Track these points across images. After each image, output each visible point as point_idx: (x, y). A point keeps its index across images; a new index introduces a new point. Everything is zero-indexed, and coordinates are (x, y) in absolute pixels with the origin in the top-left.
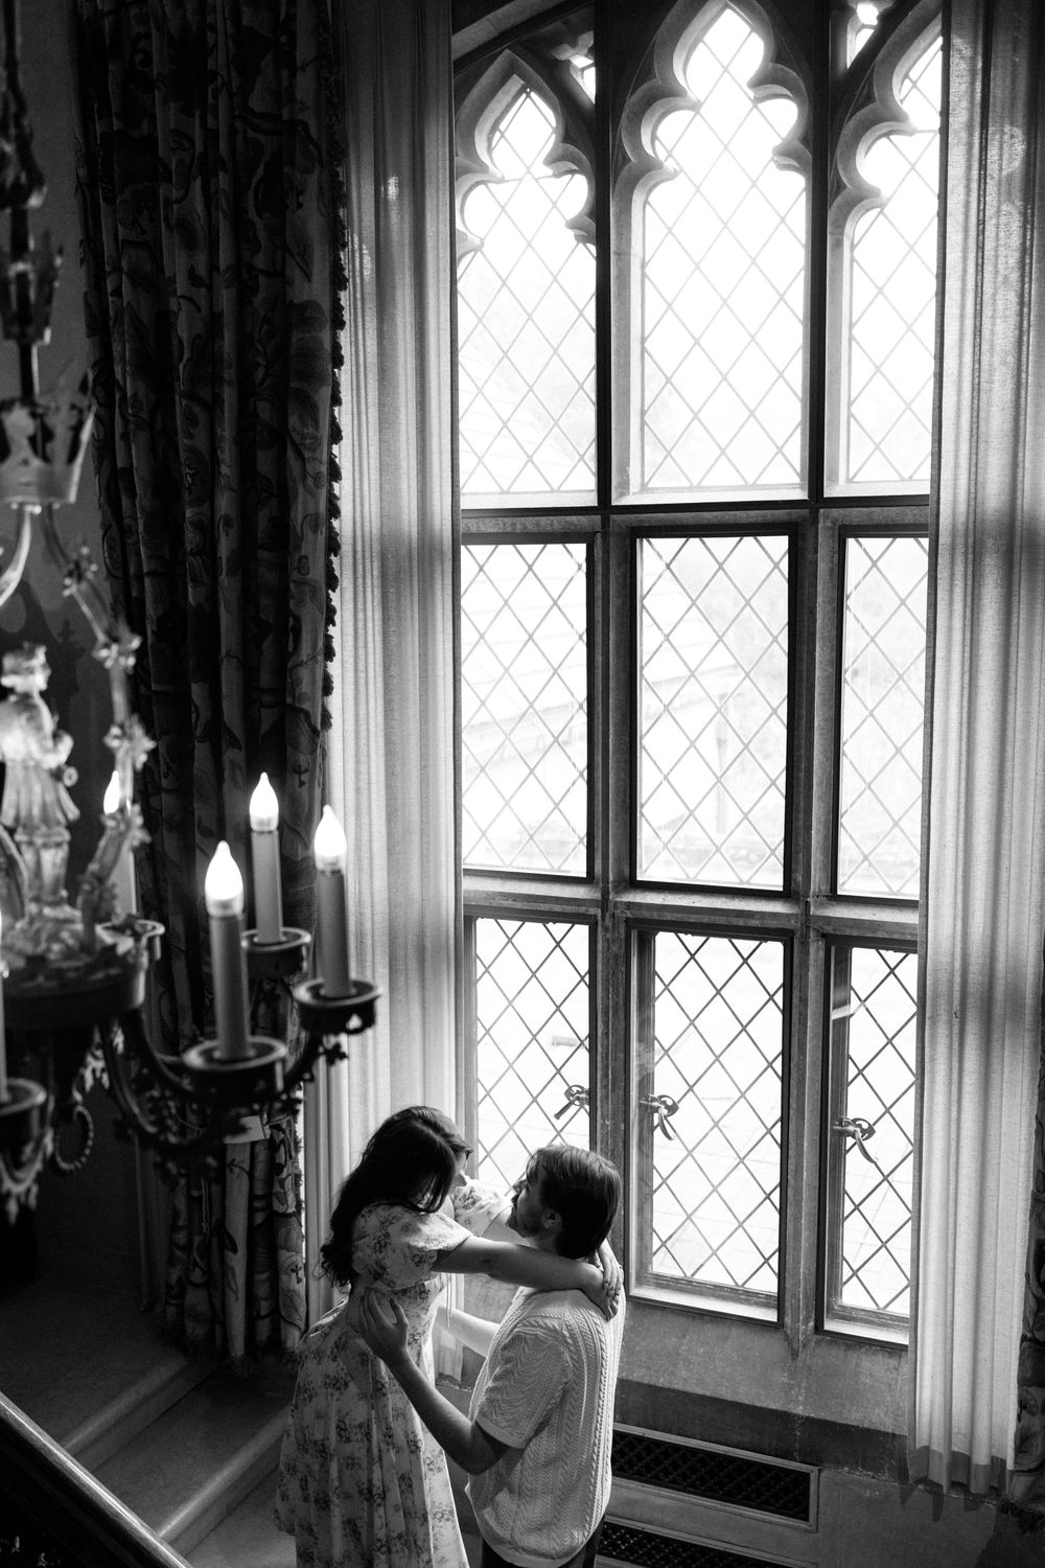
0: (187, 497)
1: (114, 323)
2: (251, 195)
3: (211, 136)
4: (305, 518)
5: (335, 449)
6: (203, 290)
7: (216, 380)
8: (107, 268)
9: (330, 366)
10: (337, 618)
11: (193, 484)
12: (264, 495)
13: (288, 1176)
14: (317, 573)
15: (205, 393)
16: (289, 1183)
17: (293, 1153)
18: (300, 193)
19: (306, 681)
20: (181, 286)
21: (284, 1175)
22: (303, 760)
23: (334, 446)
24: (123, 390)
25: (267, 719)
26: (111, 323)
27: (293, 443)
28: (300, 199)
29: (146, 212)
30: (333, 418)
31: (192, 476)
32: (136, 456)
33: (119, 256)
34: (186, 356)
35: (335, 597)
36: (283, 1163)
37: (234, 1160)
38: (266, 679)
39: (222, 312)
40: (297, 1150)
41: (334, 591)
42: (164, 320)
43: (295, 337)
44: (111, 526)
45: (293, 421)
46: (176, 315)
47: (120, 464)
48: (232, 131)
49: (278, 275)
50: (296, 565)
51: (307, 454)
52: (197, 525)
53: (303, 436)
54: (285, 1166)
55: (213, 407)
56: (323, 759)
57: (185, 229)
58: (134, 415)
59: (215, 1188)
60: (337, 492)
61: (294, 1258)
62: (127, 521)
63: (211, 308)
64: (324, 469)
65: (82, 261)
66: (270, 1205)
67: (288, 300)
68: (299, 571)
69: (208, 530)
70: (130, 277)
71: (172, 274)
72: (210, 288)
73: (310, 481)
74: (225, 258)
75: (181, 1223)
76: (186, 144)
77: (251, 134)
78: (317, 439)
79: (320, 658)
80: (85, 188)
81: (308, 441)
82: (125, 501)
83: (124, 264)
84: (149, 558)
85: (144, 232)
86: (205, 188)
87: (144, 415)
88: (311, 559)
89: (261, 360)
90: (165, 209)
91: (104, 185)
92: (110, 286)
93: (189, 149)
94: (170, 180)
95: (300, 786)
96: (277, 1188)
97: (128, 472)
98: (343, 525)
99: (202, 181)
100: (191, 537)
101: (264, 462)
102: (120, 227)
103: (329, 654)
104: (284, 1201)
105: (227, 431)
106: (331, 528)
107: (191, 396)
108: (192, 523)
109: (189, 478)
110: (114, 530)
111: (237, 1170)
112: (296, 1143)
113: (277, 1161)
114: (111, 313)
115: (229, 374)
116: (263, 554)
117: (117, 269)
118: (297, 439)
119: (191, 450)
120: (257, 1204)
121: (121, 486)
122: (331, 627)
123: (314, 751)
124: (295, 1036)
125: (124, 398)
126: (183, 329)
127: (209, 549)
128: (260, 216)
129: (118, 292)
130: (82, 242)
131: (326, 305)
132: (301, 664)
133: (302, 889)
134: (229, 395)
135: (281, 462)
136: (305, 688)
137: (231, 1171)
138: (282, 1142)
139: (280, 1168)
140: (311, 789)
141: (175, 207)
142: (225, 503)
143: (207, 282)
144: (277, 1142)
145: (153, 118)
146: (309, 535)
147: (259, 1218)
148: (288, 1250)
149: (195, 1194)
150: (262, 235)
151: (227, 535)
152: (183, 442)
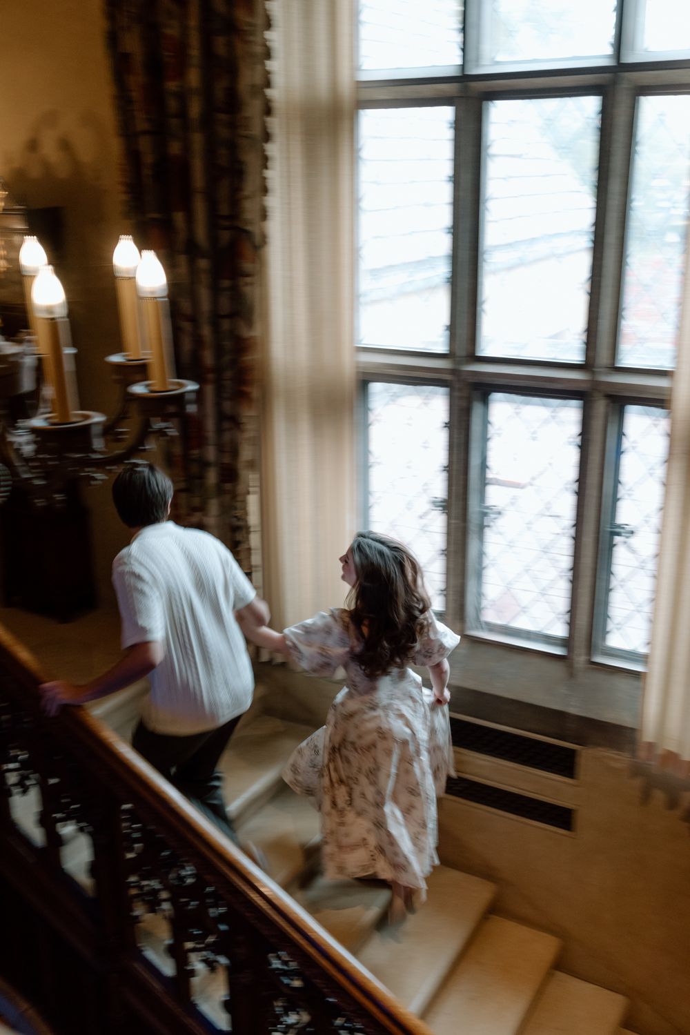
0: (168, 73)
4: (245, 87)
5: (267, 35)
10: (270, 164)
12: (219, 71)
14: (256, 131)
19: (250, 209)
22: (248, 268)
23: (266, 32)
25: (225, 236)
27: (239, 30)
30: (265, 11)
32: (132, 43)
35: (269, 148)
38: (224, 209)
41: (268, 144)
44: (116, 97)
45: (239, 13)
50: (242, 124)
51: (247, 38)
52: (175, 95)
53: (245, 24)
56: (263, 267)
60: (269, 68)
62: (127, 93)
64: (259, 50)
68: (244, 128)
69: (182, 97)
73: (249, 59)
78: (253, 27)
79: (258, 194)
81: (247, 28)
84: (143, 121)
88: (250, 120)
95: (246, 286)
97: (128, 56)
98: (274, 93)
101: (219, 45)
103: (265, 190)
105: (193, 22)
106: (265, 96)
108: (172, 94)
112: (249, 528)
116: (220, 116)
118: (241, 27)
119: (169, 37)
122: (266, 171)
123: (255, 261)
127: (183, 114)
132: (246, 197)
133: (248, 358)
135: (230, 45)
136: (247, 215)
140: (253, 288)
142: (194, 78)
146: (249, 99)
151: (196, 102)
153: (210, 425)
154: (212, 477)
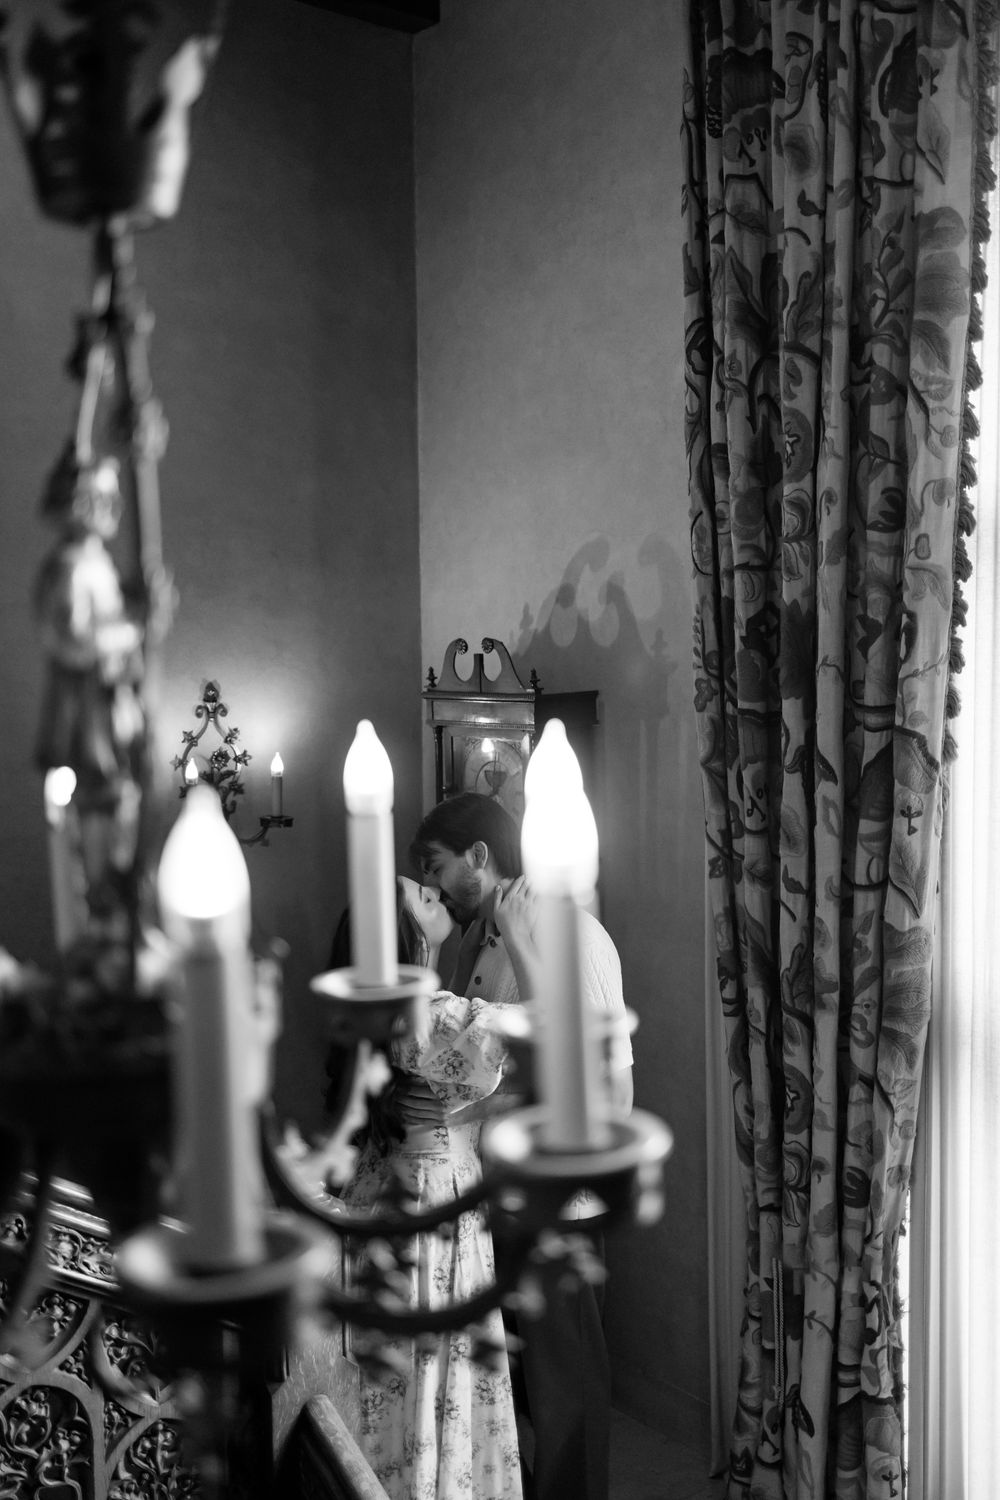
0: (786, 471)
1: (715, 275)
2: (875, 89)
3: (832, 29)
4: (927, 485)
5: (973, 396)
6: (815, 218)
7: (825, 324)
8: (710, 212)
9: (967, 290)
10: (968, 616)
11: (793, 453)
12: (878, 460)
13: (882, 1348)
14: (941, 556)
15: (812, 342)
16: (883, 1358)
17: (891, 1318)
18: (935, 73)
19: (922, 696)
20: (791, 216)
21: (877, 1345)
22: (915, 800)
23: (971, 393)
24: (721, 352)
25: (872, 745)
26: (711, 275)
27: (915, 390)
28: (936, 81)
29: (756, 139)
30: (970, 357)
31: (792, 445)
32: (732, 430)
33: (723, 194)
34: (792, 298)
35: (967, 589)
36: (876, 1329)
37: (813, 1313)
38: (872, 695)
39: (834, 242)
40: (897, 1314)
41: (965, 580)
42: (770, 263)
43: (923, 255)
44: (701, 513)
45: (917, 363)
46: (782, 253)
47: (715, 440)
48: (856, 18)
49: (905, 183)
50: (912, 546)
51: (931, 404)
52: (797, 505)
53: (928, 381)
54: (877, 1334)
55: (818, 360)
56: (945, 800)
57: (798, 150)
58: (730, 379)
59: (792, 1345)
60: (973, 452)
61: (888, 1461)
62: (719, 506)
63: (823, 238)
64: (956, 422)
65: (684, 208)
66: (857, 1383)
67: (916, 214)
68: (916, 553)
69: (809, 514)
70: (734, 218)
71: (780, 207)
72: (823, 214)
73: (935, 437)
74: (841, 171)
75: (751, 1378)
76: (803, 47)
77: (879, 15)
78: (946, 386)
79: (944, 667)
80: (690, 124)
81: (933, 388)
82: (718, 482)
83: (728, 204)
84: (742, 548)
85: (752, 163)
86: (823, 95)
87: (743, 378)
88: (932, 540)
89: (880, 293)
90: (777, 131)
91: (710, 116)
92: (712, 232)
93: (807, 52)
94: (782, 96)
95: (909, 833)
96: (866, 1362)
97: (723, 448)
98: (982, 496)
99: (819, 87)
100: (789, 520)
101: (879, 419)
102: (724, 159)
103: (956, 662)
104: (876, 1381)
105: (834, 385)
106: (963, 500)
107: (796, 348)
108: (791, 503)
109: (789, 448)
110: (705, 519)
111: (817, 1327)
112: (897, 1305)
113: (868, 1325)
114: (713, 265)
115: (840, 313)
116: (873, 536)
117: (721, 211)
118: (919, 385)
119: (795, 413)
120: (844, 1377)
121: (715, 466)
122: (959, 628)
123: (929, 789)
124: (896, 1164)
125: (721, 361)
126: (789, 271)
127: (810, 530)
128: (885, 113)
129: (720, 238)
130: (684, 187)
131: (965, 211)
132: (915, 674)
133: (910, 968)
134: (839, 339)
135: (900, 418)
136: (919, 705)
137: (810, 1326)
138: (876, 1300)
139: (870, 1336)
140: (925, 839)
141: (786, 124)
142: (830, 474)
143: (819, 206)
144: (870, 1300)
145: (768, 28)
146: (931, 506)
147: (845, 1395)
148: (881, 1448)
149: (768, 1345)
150: (886, 136)
151: (829, 514)
152: (785, 403)
153: (825, 1090)
154: (823, 1192)
